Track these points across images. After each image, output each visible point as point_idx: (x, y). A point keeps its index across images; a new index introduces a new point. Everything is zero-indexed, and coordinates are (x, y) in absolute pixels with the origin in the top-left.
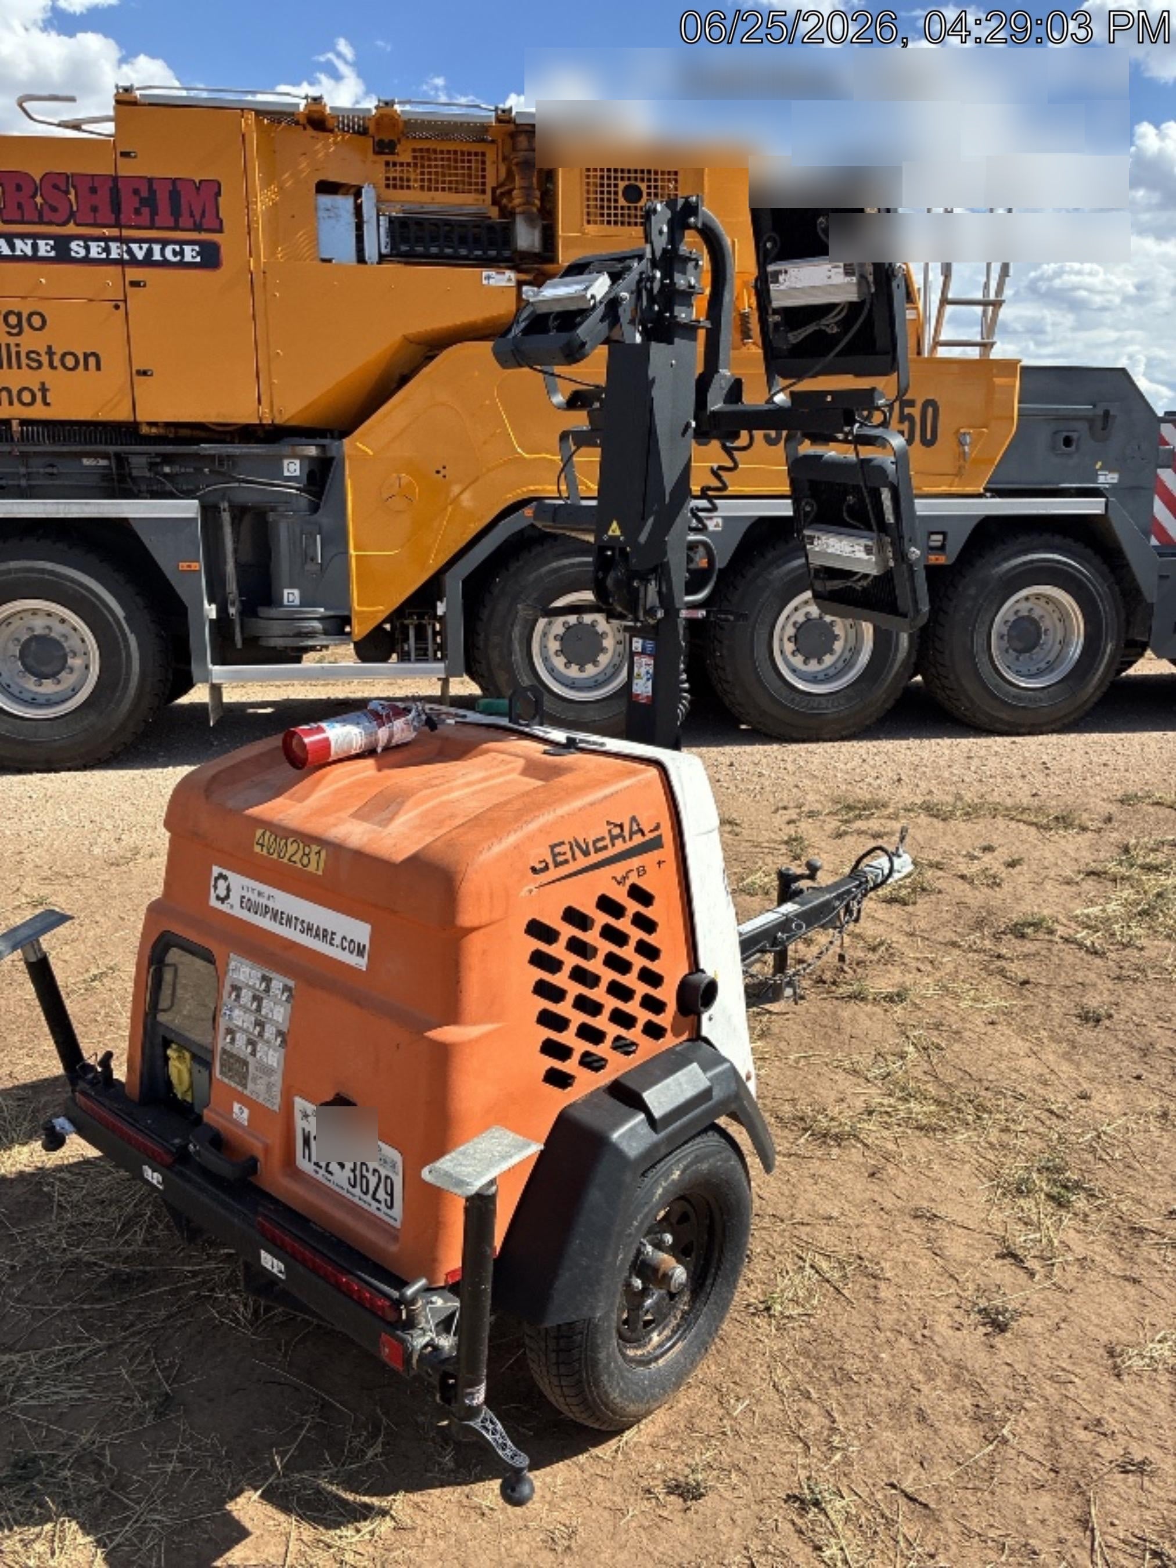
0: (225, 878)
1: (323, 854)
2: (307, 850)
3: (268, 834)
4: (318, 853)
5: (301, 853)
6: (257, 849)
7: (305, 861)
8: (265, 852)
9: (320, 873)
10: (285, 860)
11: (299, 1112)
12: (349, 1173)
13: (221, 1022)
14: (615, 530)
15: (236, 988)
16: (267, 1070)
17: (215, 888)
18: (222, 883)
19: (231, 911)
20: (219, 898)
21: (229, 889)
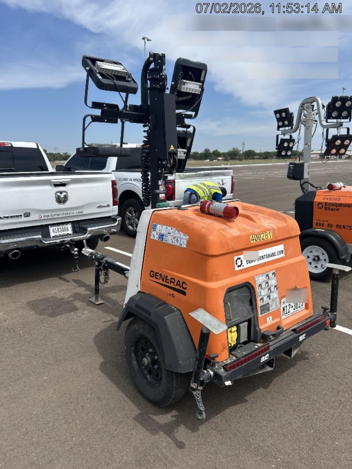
0: (240, 258)
1: (271, 232)
2: (266, 234)
3: (254, 236)
4: (270, 233)
5: (265, 236)
6: (252, 242)
7: (267, 237)
8: (255, 241)
9: (272, 237)
10: (261, 240)
11: (282, 303)
12: (294, 307)
13: (258, 299)
14: (172, 148)
15: (260, 285)
16: (274, 300)
17: (237, 264)
18: (239, 261)
19: (243, 268)
20: (238, 266)
21: (241, 261)
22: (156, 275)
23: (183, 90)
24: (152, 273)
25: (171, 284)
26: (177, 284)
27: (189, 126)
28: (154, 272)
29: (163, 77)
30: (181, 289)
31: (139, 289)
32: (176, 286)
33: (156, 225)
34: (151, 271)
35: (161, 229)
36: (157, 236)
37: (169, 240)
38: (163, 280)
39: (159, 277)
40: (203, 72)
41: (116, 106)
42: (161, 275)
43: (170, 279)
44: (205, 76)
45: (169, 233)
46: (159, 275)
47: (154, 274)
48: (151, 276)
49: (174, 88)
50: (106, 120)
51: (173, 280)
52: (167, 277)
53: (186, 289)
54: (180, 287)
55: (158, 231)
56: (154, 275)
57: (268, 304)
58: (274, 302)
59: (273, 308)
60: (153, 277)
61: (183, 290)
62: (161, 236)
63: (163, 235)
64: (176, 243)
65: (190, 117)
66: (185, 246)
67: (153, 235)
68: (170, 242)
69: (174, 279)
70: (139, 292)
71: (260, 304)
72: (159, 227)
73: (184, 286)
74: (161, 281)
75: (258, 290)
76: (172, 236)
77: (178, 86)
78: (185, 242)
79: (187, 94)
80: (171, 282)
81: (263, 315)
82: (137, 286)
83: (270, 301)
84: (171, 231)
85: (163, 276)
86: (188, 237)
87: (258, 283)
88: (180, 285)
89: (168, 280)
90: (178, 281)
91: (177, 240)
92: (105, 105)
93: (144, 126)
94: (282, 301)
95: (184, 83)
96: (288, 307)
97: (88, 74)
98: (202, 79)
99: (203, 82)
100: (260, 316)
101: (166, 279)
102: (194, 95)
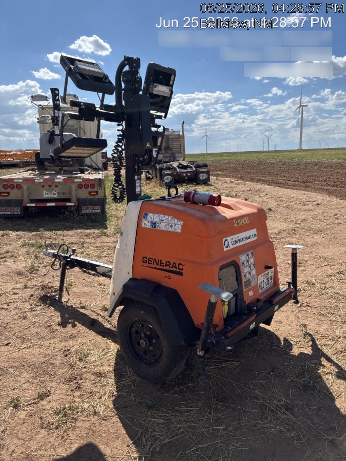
11: (258, 280)
12: (266, 283)
13: (243, 275)
14: (148, 145)
15: (243, 263)
16: (253, 276)
17: (225, 245)
18: (226, 242)
19: (230, 248)
20: (227, 247)
21: (228, 242)
22: (149, 261)
23: (154, 93)
24: (144, 259)
25: (166, 266)
26: (173, 267)
27: (159, 127)
28: (146, 258)
29: (138, 79)
30: (178, 270)
31: (131, 276)
32: (172, 268)
33: (147, 214)
34: (144, 257)
35: (152, 217)
36: (149, 224)
37: (163, 227)
38: (157, 264)
39: (152, 262)
40: (173, 76)
41: (93, 105)
42: (155, 260)
43: (165, 263)
44: (174, 80)
45: (162, 220)
46: (153, 260)
47: (148, 260)
48: (143, 262)
49: (147, 90)
50: (83, 119)
51: (168, 264)
52: (161, 261)
53: (182, 269)
54: (176, 269)
55: (150, 220)
56: (146, 260)
57: (249, 280)
58: (254, 279)
59: (253, 284)
60: (146, 263)
61: (180, 271)
62: (154, 224)
63: (155, 223)
64: (170, 229)
65: (160, 117)
66: (180, 231)
67: (145, 223)
68: (163, 228)
69: (169, 262)
70: (131, 279)
71: (244, 280)
72: (150, 215)
73: (181, 267)
74: (155, 266)
75: (242, 267)
76: (165, 223)
77: (150, 88)
78: (180, 227)
79: (158, 96)
80: (166, 265)
81: (246, 289)
82: (129, 273)
83: (250, 278)
84: (164, 219)
85: (157, 261)
86: (182, 222)
87: (242, 261)
88: (176, 267)
89: (163, 263)
90: (174, 263)
91: (171, 226)
92: (82, 104)
93: (118, 125)
94: (259, 278)
95: (156, 86)
96: (263, 283)
97: (67, 73)
98: (171, 83)
99: (172, 86)
100: (244, 290)
101: (161, 263)
102: (164, 98)
